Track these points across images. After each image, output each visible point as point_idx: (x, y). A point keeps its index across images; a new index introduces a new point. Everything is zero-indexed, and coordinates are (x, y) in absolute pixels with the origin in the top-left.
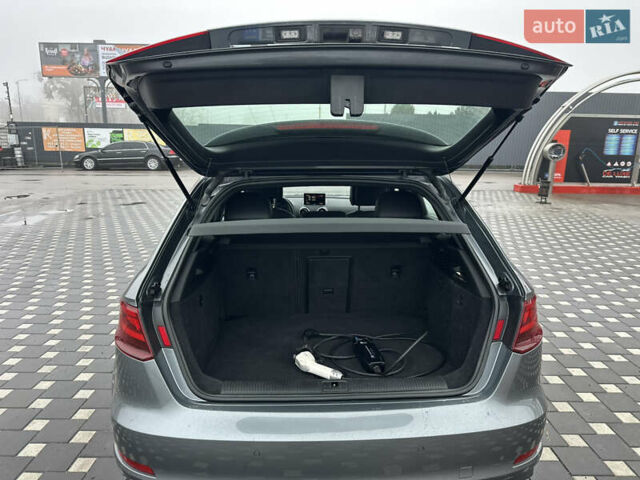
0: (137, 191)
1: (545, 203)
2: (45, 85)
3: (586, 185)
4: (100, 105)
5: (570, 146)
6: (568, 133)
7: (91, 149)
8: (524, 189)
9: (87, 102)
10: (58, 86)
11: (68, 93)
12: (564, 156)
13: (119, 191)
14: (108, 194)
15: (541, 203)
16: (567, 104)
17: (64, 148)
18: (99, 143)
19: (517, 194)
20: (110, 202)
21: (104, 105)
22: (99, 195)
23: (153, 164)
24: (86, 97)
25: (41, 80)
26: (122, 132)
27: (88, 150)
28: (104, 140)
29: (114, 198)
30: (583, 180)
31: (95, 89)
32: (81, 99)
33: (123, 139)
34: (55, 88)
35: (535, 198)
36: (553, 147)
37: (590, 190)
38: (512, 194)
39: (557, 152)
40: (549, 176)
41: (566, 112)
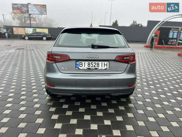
0: (41, 45)
1: (152, 50)
2: (13, 16)
3: (163, 46)
4: (29, 22)
5: (160, 35)
6: (159, 31)
7: (27, 34)
8: (147, 47)
9: (25, 21)
10: (17, 16)
11: (20, 19)
12: (158, 38)
13: (36, 45)
14: (33, 46)
15: (151, 50)
16: (159, 23)
17: (20, 33)
18: (29, 32)
19: (145, 48)
20: (34, 47)
21: (30, 22)
22: (30, 46)
23: (44, 38)
24: (25, 20)
25: (11, 14)
26: (36, 29)
27: (26, 34)
28: (31, 31)
29: (35, 46)
30: (163, 44)
31: (28, 17)
32: (23, 20)
33: (36, 31)
34: (16, 17)
35: (149, 49)
36: (155, 35)
37: (164, 47)
38: (143, 48)
39: (156, 37)
40: (154, 43)
41: (159, 25)
